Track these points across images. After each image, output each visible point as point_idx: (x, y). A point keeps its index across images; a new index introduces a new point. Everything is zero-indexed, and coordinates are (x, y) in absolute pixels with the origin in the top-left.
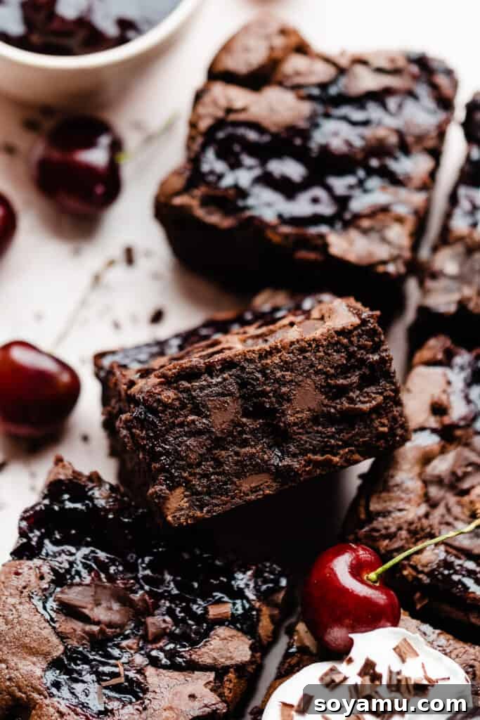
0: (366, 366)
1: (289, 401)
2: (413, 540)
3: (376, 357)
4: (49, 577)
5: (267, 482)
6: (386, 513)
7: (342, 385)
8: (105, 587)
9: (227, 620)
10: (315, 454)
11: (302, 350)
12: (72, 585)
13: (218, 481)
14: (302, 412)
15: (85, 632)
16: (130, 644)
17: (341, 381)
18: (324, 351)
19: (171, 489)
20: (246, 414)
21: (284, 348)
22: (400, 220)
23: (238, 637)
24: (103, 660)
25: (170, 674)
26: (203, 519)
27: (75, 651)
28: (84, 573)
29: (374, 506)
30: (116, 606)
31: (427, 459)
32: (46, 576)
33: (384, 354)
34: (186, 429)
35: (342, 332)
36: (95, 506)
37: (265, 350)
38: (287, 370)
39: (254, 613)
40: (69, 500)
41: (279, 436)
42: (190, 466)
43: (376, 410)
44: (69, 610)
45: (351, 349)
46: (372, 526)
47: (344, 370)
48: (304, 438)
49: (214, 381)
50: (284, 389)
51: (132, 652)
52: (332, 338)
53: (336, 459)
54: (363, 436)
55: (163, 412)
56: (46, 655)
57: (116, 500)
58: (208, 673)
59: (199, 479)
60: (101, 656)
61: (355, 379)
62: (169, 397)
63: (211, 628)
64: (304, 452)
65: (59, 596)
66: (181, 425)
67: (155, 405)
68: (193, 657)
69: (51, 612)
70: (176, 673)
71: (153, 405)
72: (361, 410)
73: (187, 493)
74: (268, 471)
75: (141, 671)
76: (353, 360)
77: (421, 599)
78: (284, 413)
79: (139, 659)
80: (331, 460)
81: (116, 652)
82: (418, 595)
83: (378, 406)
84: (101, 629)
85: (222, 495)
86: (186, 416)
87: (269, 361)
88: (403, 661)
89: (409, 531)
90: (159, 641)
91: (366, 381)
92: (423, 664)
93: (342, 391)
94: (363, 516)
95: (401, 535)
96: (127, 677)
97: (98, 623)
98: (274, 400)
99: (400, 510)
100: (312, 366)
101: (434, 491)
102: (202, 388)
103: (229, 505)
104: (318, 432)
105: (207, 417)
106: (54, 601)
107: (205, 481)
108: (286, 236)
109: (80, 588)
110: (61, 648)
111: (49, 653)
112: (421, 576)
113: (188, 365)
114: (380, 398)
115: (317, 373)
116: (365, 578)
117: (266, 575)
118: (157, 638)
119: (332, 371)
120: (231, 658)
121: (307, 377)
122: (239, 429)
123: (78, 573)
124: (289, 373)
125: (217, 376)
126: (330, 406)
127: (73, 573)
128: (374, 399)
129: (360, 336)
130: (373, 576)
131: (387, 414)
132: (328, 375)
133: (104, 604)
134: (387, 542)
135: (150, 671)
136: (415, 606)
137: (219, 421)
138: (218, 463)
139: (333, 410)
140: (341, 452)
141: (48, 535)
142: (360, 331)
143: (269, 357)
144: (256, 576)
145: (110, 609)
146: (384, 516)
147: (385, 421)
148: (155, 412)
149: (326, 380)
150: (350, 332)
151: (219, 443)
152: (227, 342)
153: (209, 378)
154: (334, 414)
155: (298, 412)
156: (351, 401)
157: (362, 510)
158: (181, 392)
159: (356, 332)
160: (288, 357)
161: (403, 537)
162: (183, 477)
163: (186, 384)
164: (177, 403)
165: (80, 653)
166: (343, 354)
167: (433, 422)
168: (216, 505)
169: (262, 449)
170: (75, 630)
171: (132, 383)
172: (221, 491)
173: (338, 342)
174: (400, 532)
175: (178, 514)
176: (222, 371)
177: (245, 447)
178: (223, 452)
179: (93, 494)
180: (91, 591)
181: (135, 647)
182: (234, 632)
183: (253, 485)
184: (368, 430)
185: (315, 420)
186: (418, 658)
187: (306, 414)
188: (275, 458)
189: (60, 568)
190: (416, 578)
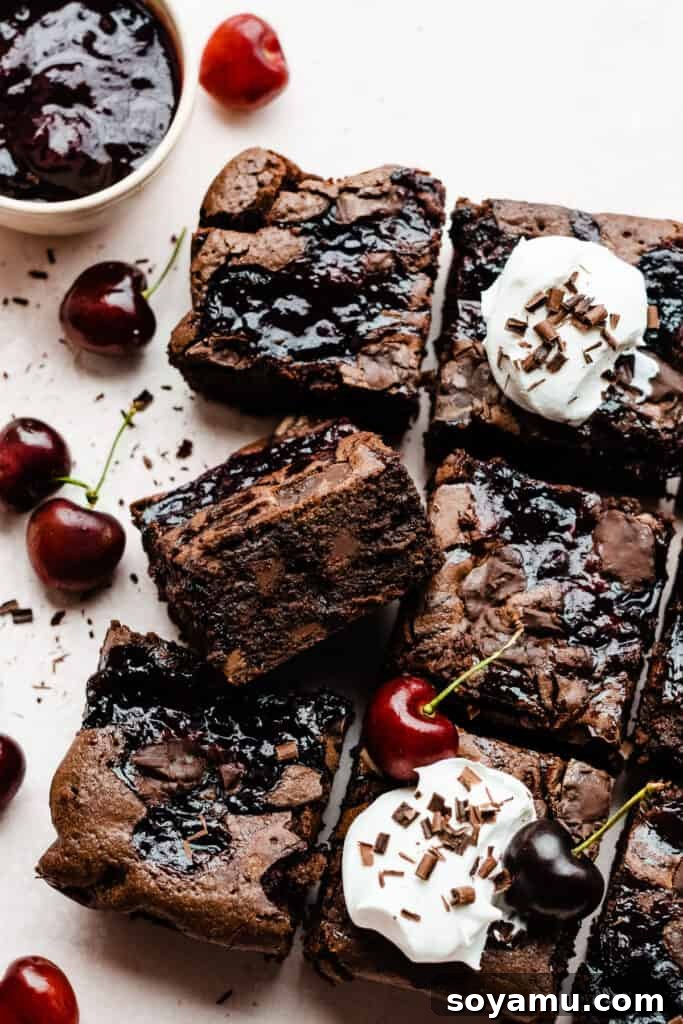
0: (396, 508)
1: (328, 552)
2: (460, 656)
3: (405, 498)
4: (123, 743)
5: (316, 629)
6: (430, 635)
7: (376, 529)
8: (176, 742)
9: (295, 757)
10: (358, 596)
11: (335, 503)
12: (145, 747)
13: (271, 637)
14: (341, 560)
15: (163, 789)
16: (208, 795)
17: (375, 525)
18: (355, 500)
19: (228, 652)
20: (289, 570)
21: (316, 503)
22: (406, 342)
23: (308, 773)
24: (184, 813)
25: (251, 819)
26: (262, 675)
27: (157, 809)
28: (156, 733)
29: (418, 630)
30: (189, 760)
31: (462, 575)
32: (120, 742)
33: (412, 494)
34: (235, 595)
35: (370, 479)
36: (156, 666)
37: (300, 509)
38: (322, 524)
39: (320, 747)
40: (131, 664)
41: (323, 585)
42: (244, 628)
43: (412, 547)
44: (147, 771)
45: (380, 494)
46: (418, 648)
47: (376, 514)
48: (346, 583)
49: (255, 545)
50: (322, 542)
51: (211, 801)
52: (361, 486)
53: (379, 598)
54: (400, 571)
55: (210, 582)
56: (130, 819)
57: (175, 658)
58: (286, 814)
59: (253, 639)
60: (183, 810)
61: (387, 521)
62: (214, 568)
63: (282, 770)
64: (348, 596)
65: (135, 759)
66: (230, 591)
67: (202, 577)
68: (269, 800)
69: (129, 776)
70: (256, 817)
71: (200, 577)
72: (396, 549)
73: (244, 653)
74: (316, 620)
75: (222, 820)
76: (383, 504)
77: (474, 710)
78: (325, 565)
79: (218, 808)
80: (375, 600)
81: (196, 804)
82: (470, 707)
83: (413, 542)
84: (179, 786)
85: (276, 649)
86: (233, 583)
87: (304, 519)
88: (469, 789)
89: (454, 648)
90: (235, 787)
91: (397, 521)
92: (487, 790)
93: (377, 534)
94: (409, 640)
95: (447, 654)
96: (209, 828)
97: (175, 780)
98: (313, 553)
99: (443, 630)
100: (345, 515)
101: (472, 606)
102: (244, 554)
103: (284, 657)
104: (358, 575)
105: (253, 580)
106: (131, 765)
107: (259, 640)
108: (299, 370)
109: (153, 748)
110: (145, 810)
111: (134, 817)
112: (471, 691)
113: (229, 534)
114: (413, 535)
115: (351, 521)
116: (421, 712)
117: (325, 707)
118: (232, 785)
119: (364, 517)
120: (304, 796)
121: (342, 527)
122: (284, 586)
123: (150, 733)
124: (324, 526)
125: (258, 541)
126: (368, 550)
127: (145, 734)
128: (407, 537)
129: (386, 479)
130: (428, 708)
131: (421, 548)
132: (362, 522)
133: (179, 759)
134: (434, 663)
135: (231, 819)
136: (469, 717)
137: (265, 582)
138: (269, 621)
139: (370, 553)
140: (383, 590)
141: (116, 700)
142: (386, 475)
143: (304, 513)
144: (316, 709)
145: (184, 763)
146: (430, 638)
147: (421, 555)
148: (203, 583)
149: (360, 526)
150: (377, 478)
151: (268, 602)
152: (260, 495)
153: (249, 543)
154: (371, 557)
155: (338, 561)
156: (387, 542)
157: (408, 634)
158: (224, 560)
159: (382, 478)
160: (321, 511)
161: (449, 656)
162: (237, 640)
163: (230, 553)
164: (223, 572)
165: (164, 810)
166: (373, 500)
167: (462, 538)
168: (271, 659)
169: (308, 600)
170: (155, 789)
171: (176, 552)
172: (276, 646)
173: (367, 489)
174: (446, 651)
175: (237, 674)
176: (261, 535)
177: (292, 601)
178: (272, 610)
179: (153, 655)
180: (162, 750)
181: (213, 796)
182: (304, 769)
183: (304, 635)
184: (405, 566)
185: (355, 565)
186: (481, 784)
187: (346, 561)
188: (321, 606)
189: (132, 731)
190: (466, 693)
